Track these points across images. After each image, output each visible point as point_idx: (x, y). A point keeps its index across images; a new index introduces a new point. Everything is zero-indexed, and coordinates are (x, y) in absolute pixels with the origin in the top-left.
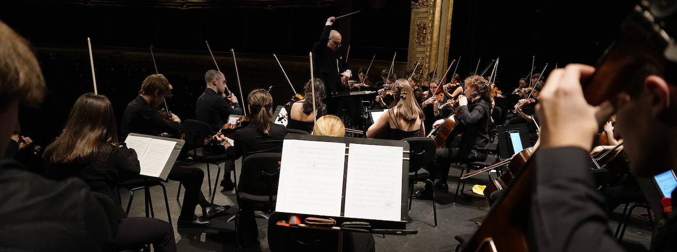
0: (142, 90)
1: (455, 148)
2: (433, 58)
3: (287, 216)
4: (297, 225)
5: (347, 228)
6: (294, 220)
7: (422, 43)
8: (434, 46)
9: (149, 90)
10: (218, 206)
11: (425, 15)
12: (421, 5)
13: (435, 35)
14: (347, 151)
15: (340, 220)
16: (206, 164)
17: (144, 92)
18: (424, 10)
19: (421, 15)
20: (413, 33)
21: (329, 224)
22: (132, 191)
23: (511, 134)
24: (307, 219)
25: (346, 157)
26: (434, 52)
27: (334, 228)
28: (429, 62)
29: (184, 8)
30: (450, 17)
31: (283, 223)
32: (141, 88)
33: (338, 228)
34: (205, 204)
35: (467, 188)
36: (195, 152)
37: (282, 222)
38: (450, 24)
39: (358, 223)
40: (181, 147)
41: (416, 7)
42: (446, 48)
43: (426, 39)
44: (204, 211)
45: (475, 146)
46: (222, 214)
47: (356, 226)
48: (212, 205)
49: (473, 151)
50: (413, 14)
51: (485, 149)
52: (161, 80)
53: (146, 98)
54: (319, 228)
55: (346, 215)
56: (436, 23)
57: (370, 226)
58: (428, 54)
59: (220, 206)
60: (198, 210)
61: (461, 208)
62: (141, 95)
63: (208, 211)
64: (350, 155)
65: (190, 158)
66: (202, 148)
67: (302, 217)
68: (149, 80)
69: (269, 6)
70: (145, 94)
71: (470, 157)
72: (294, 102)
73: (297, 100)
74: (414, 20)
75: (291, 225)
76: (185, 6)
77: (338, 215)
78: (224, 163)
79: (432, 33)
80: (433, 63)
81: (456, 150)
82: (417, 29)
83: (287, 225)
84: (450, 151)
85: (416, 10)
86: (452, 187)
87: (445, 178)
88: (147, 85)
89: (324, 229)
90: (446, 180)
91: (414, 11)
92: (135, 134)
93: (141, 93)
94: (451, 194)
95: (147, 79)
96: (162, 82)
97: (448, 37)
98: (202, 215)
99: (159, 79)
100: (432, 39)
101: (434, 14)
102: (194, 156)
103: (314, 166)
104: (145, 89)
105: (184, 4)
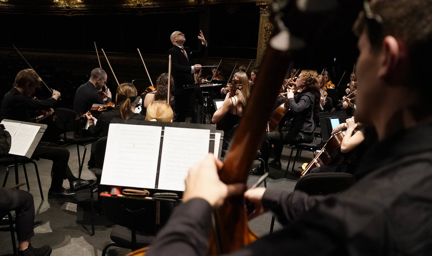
0: (15, 83)
1: (285, 132)
3: (108, 188)
4: (116, 195)
5: (157, 198)
6: (115, 192)
9: (22, 83)
10: (83, 180)
14: (163, 133)
15: (152, 192)
16: (76, 145)
17: (17, 85)
20: (261, 35)
21: (142, 194)
22: (9, 168)
23: (331, 120)
24: (124, 190)
25: (162, 138)
27: (147, 198)
29: (70, 15)
31: (106, 194)
32: (15, 82)
33: (150, 198)
34: (72, 179)
35: (297, 165)
36: (65, 135)
37: (104, 193)
39: (167, 194)
40: (44, 131)
41: (263, 12)
44: (71, 185)
45: (302, 130)
46: (86, 187)
47: (164, 197)
48: (79, 179)
49: (301, 134)
51: (310, 132)
52: (31, 74)
53: (19, 89)
54: (134, 198)
55: (160, 188)
57: (177, 197)
59: (85, 181)
60: (66, 184)
61: (290, 182)
62: (15, 87)
63: (74, 185)
64: (165, 136)
65: (62, 140)
66: (74, 132)
67: (121, 189)
68: (21, 74)
70: (19, 86)
71: (298, 139)
72: (147, 93)
73: (150, 91)
74: (263, 23)
75: (112, 195)
76: (70, 13)
77: (153, 187)
78: (91, 144)
81: (286, 133)
82: (264, 31)
83: (109, 196)
84: (281, 134)
85: (264, 15)
86: (284, 164)
87: (279, 157)
88: (19, 79)
89: (139, 198)
90: (280, 159)
92: (7, 120)
93: (15, 86)
94: (283, 171)
95: (19, 74)
96: (32, 76)
98: (70, 188)
99: (30, 73)
102: (65, 138)
103: (134, 146)
104: (17, 82)
105: (70, 11)
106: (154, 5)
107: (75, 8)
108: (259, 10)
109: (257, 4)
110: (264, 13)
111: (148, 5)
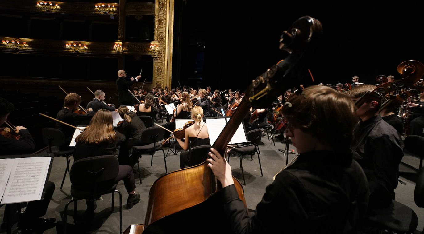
2: (165, 81)
7: (160, 75)
8: (165, 76)
11: (161, 64)
13: (166, 72)
18: (160, 62)
19: (159, 64)
20: (155, 71)
26: (165, 79)
28: (164, 83)
30: (171, 65)
38: (171, 68)
42: (170, 77)
43: (162, 74)
50: (154, 63)
56: (166, 67)
58: (163, 79)
69: (78, 56)
74: (155, 65)
79: (164, 71)
80: (165, 83)
82: (157, 69)
97: (171, 73)
100: (164, 74)
101: (164, 64)
105: (17, 51)
106: (87, 52)
107: (23, 49)
108: (153, 59)
109: (152, 56)
110: (156, 61)
111: (83, 52)
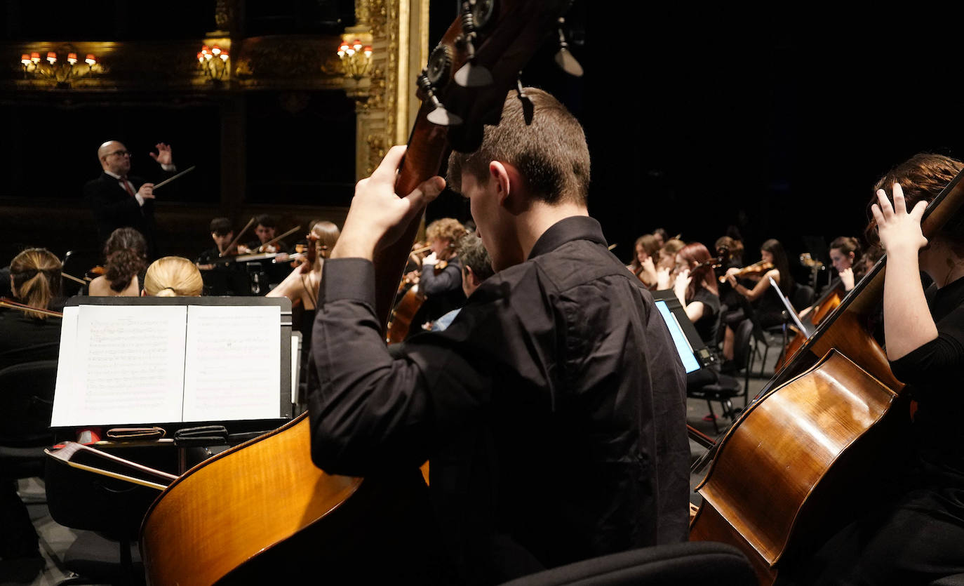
5: (184, 438)
6: (88, 438)
11: (381, 125)
12: (372, 107)
18: (379, 116)
19: (374, 126)
21: (151, 435)
24: (110, 431)
27: (161, 440)
33: (169, 440)
37: (63, 444)
39: (205, 428)
41: (364, 111)
50: (360, 124)
54: (134, 444)
57: (225, 430)
69: (68, 102)
74: (363, 134)
82: (368, 150)
85: (364, 117)
89: (144, 444)
91: (361, 117)
101: (395, 123)
106: (103, 87)
108: (354, 106)
109: (349, 94)
110: (365, 113)
111: (87, 86)
